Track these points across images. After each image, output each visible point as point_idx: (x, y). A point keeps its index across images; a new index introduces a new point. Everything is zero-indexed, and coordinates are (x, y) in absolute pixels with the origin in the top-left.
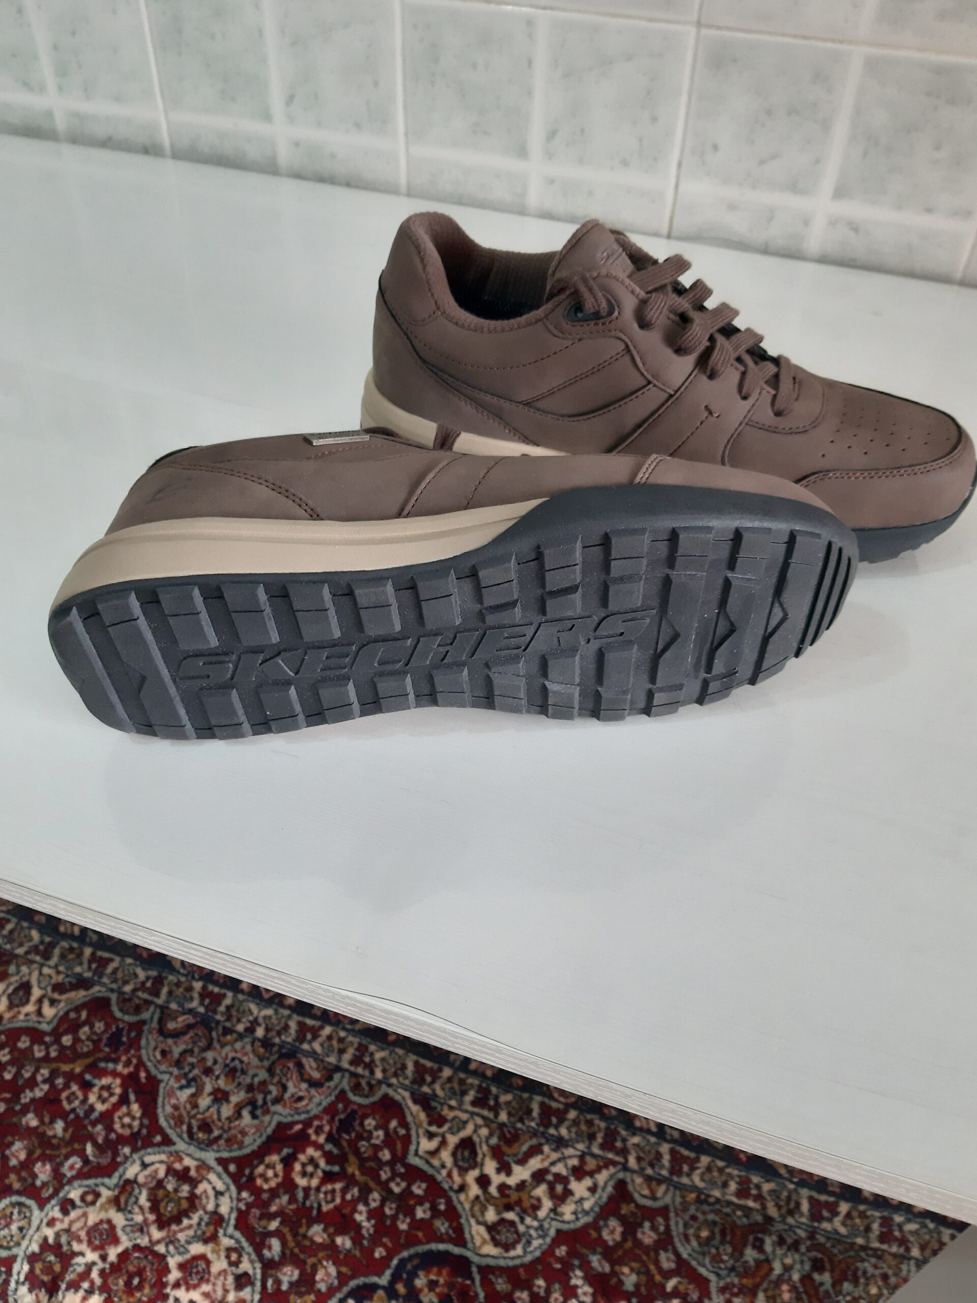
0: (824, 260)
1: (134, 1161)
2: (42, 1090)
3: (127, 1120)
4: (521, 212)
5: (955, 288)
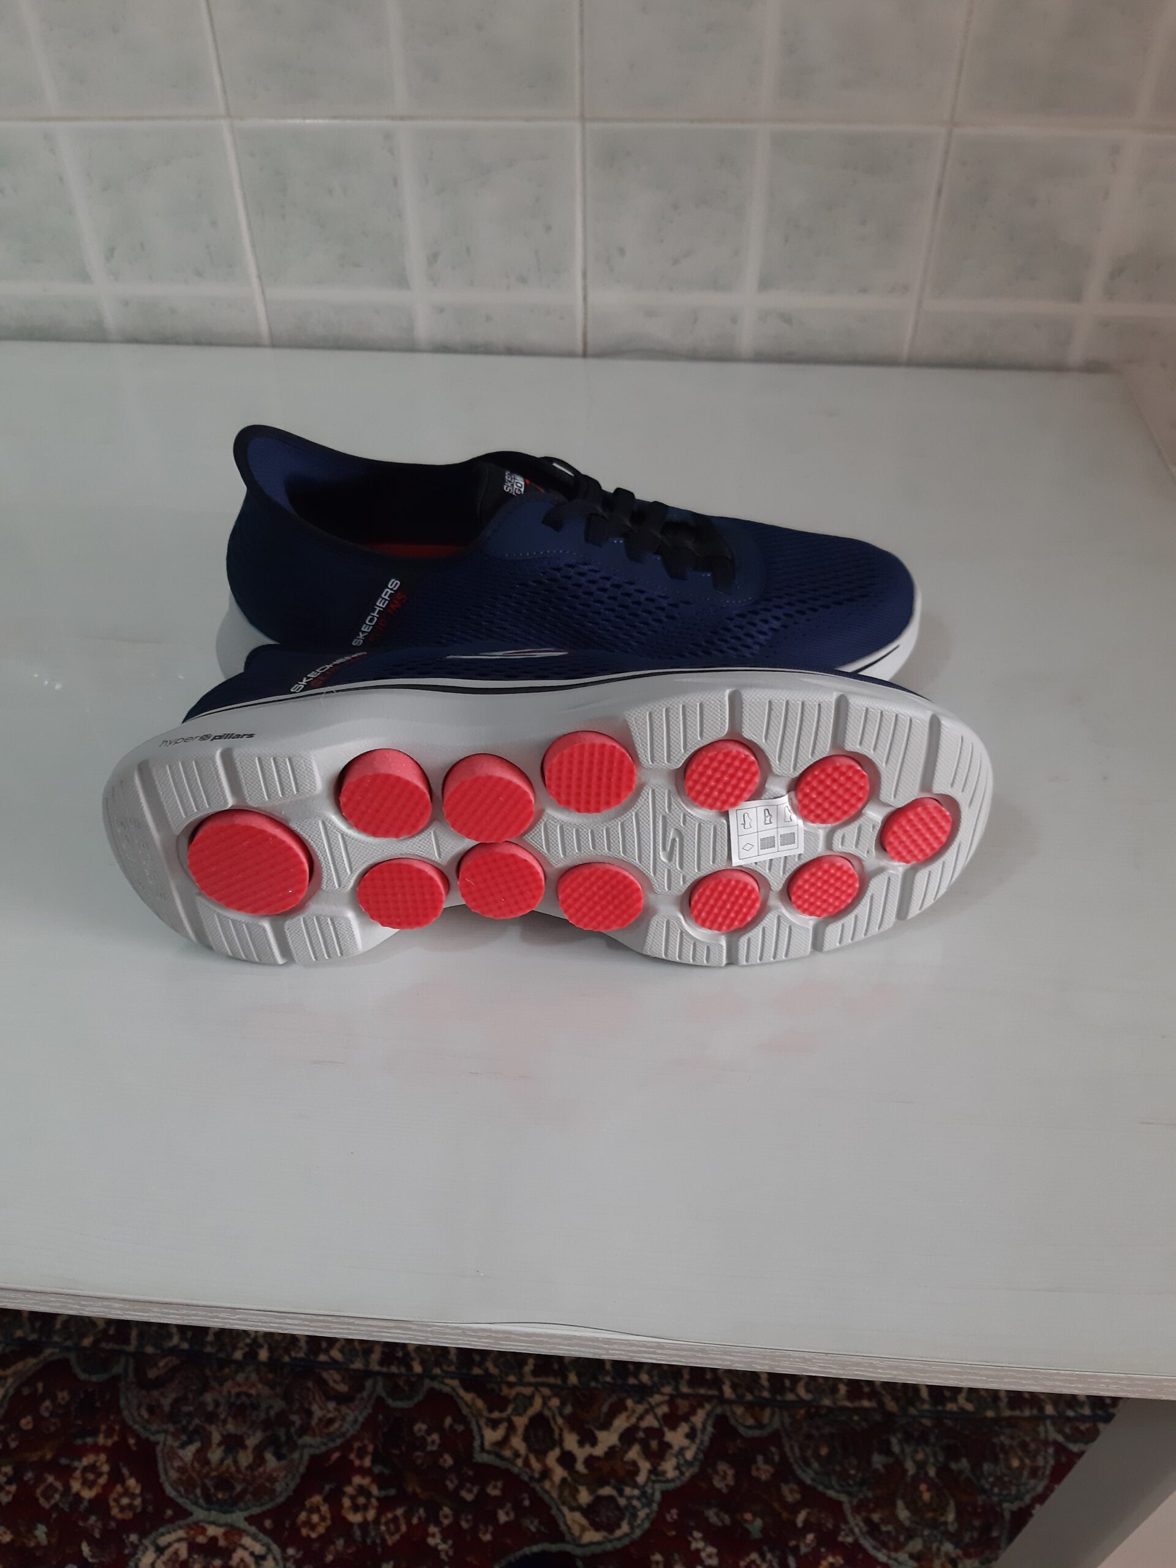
0: (760, 358)
1: (146, 1548)
2: (8, 1493)
3: (125, 1501)
4: (411, 348)
5: (903, 370)
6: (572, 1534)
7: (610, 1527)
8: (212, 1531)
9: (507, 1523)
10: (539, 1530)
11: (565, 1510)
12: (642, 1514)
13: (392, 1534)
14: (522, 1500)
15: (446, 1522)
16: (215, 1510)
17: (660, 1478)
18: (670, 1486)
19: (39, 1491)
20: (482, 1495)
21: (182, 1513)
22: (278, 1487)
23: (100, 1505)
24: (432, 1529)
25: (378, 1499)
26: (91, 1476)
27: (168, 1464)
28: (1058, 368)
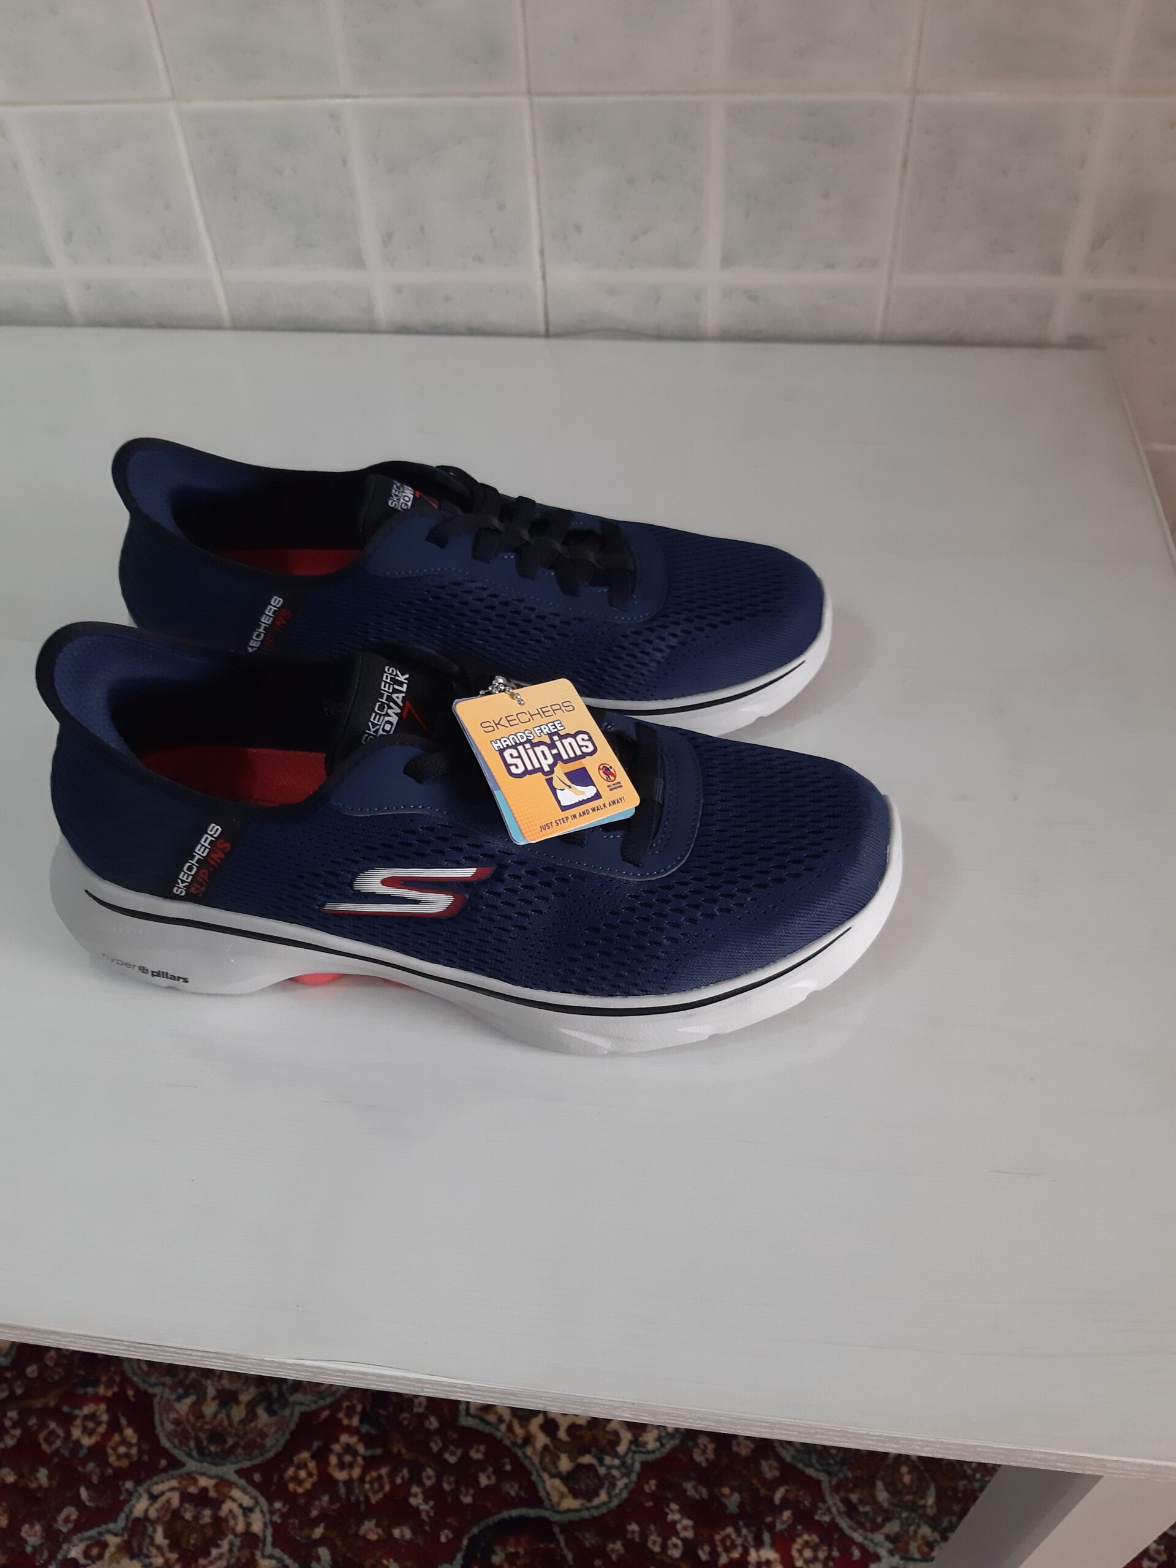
0: (726, 336)
1: (141, 1495)
2: (13, 1436)
3: (122, 1450)
4: (372, 329)
5: (875, 348)
6: (550, 1500)
7: (589, 1495)
8: (203, 1482)
9: (487, 1487)
10: (518, 1494)
11: (545, 1476)
12: (620, 1484)
13: (375, 1493)
14: (504, 1464)
15: (428, 1483)
16: (208, 1463)
17: (641, 1449)
18: (650, 1457)
19: (41, 1436)
20: (465, 1459)
21: (175, 1464)
22: (269, 1442)
23: (98, 1452)
24: (415, 1489)
25: (364, 1458)
26: (91, 1425)
27: (164, 1416)
28: (1039, 344)
